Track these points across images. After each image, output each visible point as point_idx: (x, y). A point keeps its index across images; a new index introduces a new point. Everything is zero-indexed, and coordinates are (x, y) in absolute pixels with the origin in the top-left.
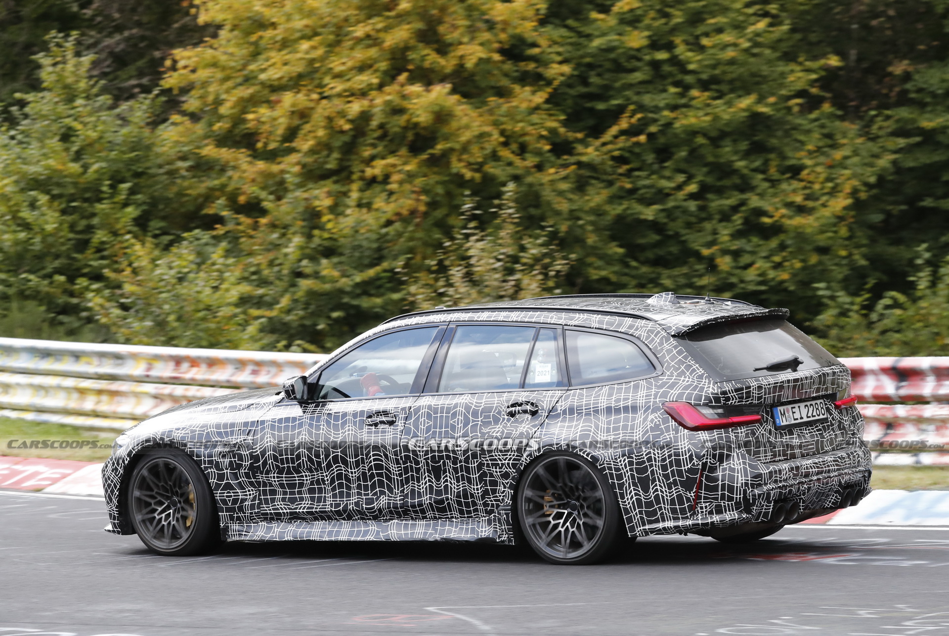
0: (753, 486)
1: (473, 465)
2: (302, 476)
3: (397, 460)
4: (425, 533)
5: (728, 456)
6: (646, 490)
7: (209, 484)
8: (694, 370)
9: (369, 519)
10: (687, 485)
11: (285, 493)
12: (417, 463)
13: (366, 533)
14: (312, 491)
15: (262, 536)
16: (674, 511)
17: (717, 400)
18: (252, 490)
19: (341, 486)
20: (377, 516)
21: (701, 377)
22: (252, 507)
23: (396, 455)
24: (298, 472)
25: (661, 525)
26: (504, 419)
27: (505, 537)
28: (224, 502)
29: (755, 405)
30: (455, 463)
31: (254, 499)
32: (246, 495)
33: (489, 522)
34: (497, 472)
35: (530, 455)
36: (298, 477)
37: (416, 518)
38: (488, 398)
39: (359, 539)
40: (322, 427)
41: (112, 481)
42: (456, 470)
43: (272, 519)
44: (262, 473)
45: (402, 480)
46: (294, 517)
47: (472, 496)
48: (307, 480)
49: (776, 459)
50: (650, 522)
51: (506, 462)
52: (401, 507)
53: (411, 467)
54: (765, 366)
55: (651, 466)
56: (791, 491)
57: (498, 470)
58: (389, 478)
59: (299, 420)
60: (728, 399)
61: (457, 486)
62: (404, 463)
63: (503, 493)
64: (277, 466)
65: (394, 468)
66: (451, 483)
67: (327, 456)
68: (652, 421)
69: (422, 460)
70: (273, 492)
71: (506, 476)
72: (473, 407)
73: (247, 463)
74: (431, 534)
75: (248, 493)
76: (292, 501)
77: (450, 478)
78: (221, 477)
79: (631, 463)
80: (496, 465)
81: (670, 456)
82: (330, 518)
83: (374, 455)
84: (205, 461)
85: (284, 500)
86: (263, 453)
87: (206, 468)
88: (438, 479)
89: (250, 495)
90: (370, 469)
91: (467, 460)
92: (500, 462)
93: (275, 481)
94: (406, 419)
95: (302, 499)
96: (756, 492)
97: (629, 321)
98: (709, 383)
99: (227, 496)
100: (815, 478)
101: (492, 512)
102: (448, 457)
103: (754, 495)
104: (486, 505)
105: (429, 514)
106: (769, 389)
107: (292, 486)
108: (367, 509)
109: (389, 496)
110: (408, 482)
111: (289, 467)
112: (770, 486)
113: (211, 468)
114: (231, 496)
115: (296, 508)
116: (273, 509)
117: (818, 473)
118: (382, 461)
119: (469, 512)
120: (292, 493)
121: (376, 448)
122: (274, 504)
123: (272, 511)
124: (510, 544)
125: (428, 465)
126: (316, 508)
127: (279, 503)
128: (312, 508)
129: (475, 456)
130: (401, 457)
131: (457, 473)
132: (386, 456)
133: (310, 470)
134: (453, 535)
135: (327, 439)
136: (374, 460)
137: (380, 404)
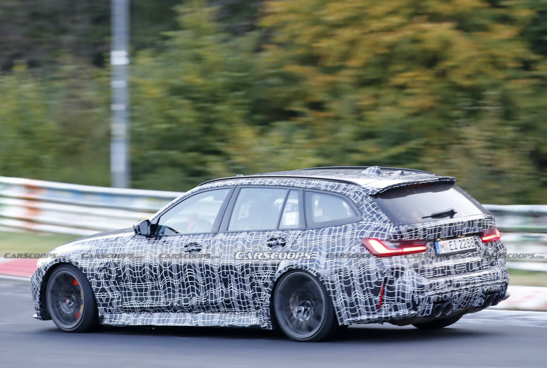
0: (418, 292)
1: (247, 278)
2: (146, 284)
3: (202, 274)
4: (219, 322)
5: (402, 273)
6: (350, 295)
7: (92, 288)
8: (381, 218)
9: (187, 312)
10: (375, 292)
11: (137, 295)
12: (214, 276)
13: (184, 320)
14: (152, 294)
15: (124, 322)
16: (367, 309)
17: (395, 237)
18: (118, 293)
19: (169, 290)
20: (191, 310)
21: (385, 222)
22: (118, 303)
23: (201, 270)
24: (144, 281)
25: (359, 318)
26: (265, 248)
27: (266, 325)
28: (101, 300)
29: (421, 241)
30: (236, 276)
31: (119, 299)
32: (114, 296)
33: (257, 315)
34: (261, 283)
35: (280, 272)
36: (144, 284)
37: (214, 312)
38: (257, 235)
39: (180, 325)
40: (158, 252)
41: (36, 286)
42: (236, 280)
43: (130, 311)
44: (123, 282)
45: (205, 287)
46: (143, 310)
47: (247, 298)
48: (149, 286)
49: (437, 275)
50: (353, 316)
51: (266, 276)
52: (205, 305)
53: (210, 279)
54: (430, 215)
55: (353, 279)
56: (446, 296)
57: (262, 281)
58: (197, 286)
59: (145, 248)
60: (402, 237)
61: (238, 291)
62: (207, 276)
63: (265, 296)
64: (132, 278)
65: (200, 279)
66: (234, 289)
67: (161, 271)
68: (354, 250)
69: (216, 274)
70: (130, 294)
71: (266, 285)
72: (247, 240)
73: (114, 275)
74: (223, 322)
76: (141, 300)
77: (233, 286)
78: (99, 284)
79: (340, 278)
80: (260, 278)
81: (364, 273)
82: (163, 311)
83: (188, 271)
84: (89, 274)
85: (136, 299)
86: (124, 269)
87: (90, 278)
88: (226, 286)
89: (116, 296)
90: (186, 280)
91: (243, 275)
92: (262, 276)
93: (131, 287)
94: (208, 248)
95: (146, 299)
96: (421, 297)
97: (344, 185)
98: (390, 226)
99: (103, 297)
100: (464, 287)
101: (259, 308)
102: (232, 273)
103: (419, 299)
104: (255, 304)
105: (222, 309)
106: (431, 230)
107: (141, 290)
108: (185, 305)
109: (197, 297)
110: (208, 289)
111: (138, 278)
112: (430, 293)
113: (93, 278)
114: (105, 297)
115: (143, 305)
116: (130, 305)
117: (466, 284)
118: (193, 275)
119: (245, 308)
120: (141, 295)
121: (189, 267)
122: (130, 302)
123: (130, 306)
124: (270, 329)
125: (220, 278)
126: (155, 305)
127: (133, 301)
128: (153, 305)
129: (247, 272)
130: (204, 272)
131: (237, 283)
132: (195, 272)
133: (151, 280)
134: (235, 323)
135: (161, 261)
136: (189, 274)
137: (193, 238)
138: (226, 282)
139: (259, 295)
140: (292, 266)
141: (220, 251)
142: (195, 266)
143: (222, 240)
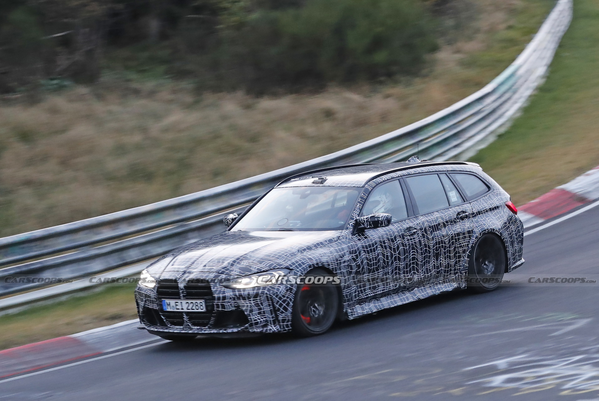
1: (452, 249)
2: (379, 272)
3: (422, 253)
4: (432, 292)
9: (405, 291)
12: (430, 252)
13: (407, 298)
18: (355, 287)
19: (396, 274)
22: (356, 296)
23: (421, 250)
24: (377, 270)
26: (458, 222)
27: (464, 285)
30: (445, 250)
31: (356, 292)
34: (461, 250)
35: (477, 237)
36: (377, 273)
39: (407, 302)
40: (386, 241)
41: (288, 297)
42: (445, 253)
45: (422, 264)
47: (450, 266)
51: (465, 244)
53: (427, 255)
58: (417, 264)
59: (374, 239)
61: (445, 262)
63: (462, 261)
64: (368, 269)
65: (420, 258)
66: (442, 261)
67: (392, 257)
69: (431, 250)
71: (465, 251)
73: (353, 270)
74: (435, 291)
75: (353, 289)
76: (374, 288)
77: (442, 258)
80: (461, 246)
83: (412, 252)
84: (339, 273)
85: (370, 288)
86: (362, 262)
88: (437, 259)
90: (410, 261)
91: (449, 247)
92: (462, 244)
94: (421, 229)
99: (347, 293)
101: (457, 273)
102: (442, 246)
104: (455, 270)
110: (424, 265)
111: (374, 268)
115: (376, 292)
116: (366, 295)
118: (415, 255)
121: (412, 248)
122: (365, 292)
123: (365, 297)
124: (465, 288)
125: (434, 253)
126: (386, 289)
127: (368, 291)
128: (384, 290)
129: (453, 243)
130: (423, 251)
131: (445, 255)
132: (417, 251)
133: (383, 268)
134: (445, 290)
135: (390, 248)
136: (412, 255)
137: (404, 224)
138: (437, 256)
139: (459, 261)
140: (485, 230)
142: (416, 247)
143: (427, 221)
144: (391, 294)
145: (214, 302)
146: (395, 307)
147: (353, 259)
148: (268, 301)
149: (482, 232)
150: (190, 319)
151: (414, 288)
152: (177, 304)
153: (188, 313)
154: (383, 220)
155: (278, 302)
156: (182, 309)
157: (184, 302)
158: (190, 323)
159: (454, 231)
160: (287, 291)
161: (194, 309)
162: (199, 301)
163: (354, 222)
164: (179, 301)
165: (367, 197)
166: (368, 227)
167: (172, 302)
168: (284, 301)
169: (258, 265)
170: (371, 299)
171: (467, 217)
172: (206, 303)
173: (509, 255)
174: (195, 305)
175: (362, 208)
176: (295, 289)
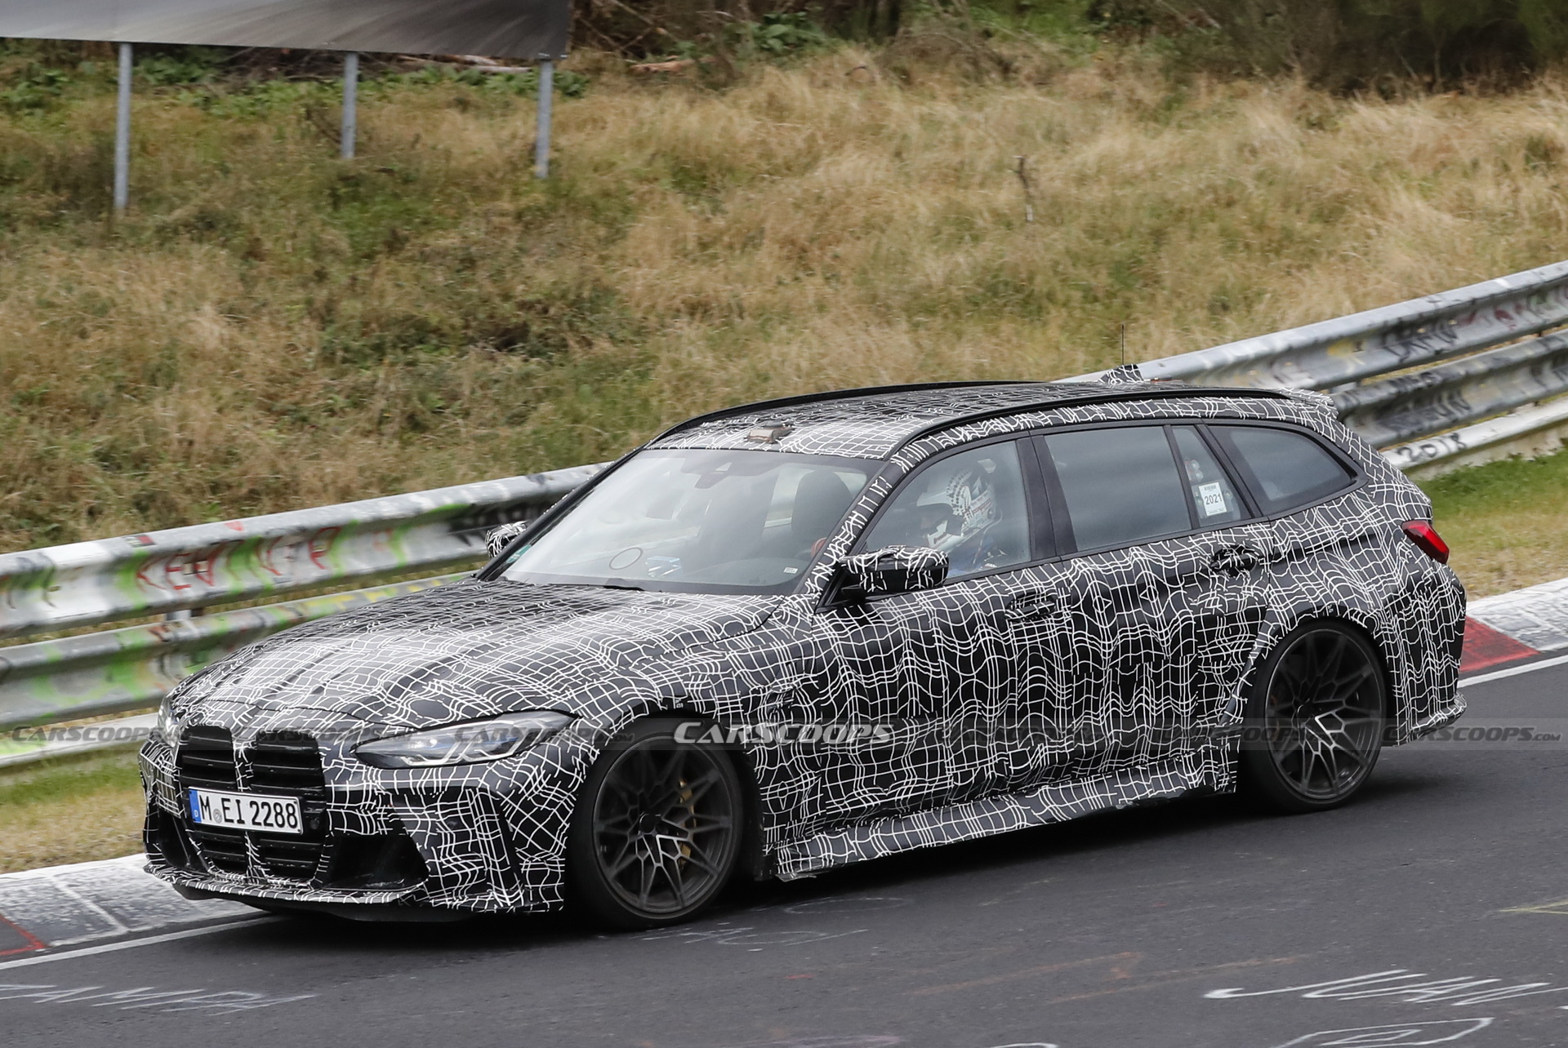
1: (1185, 665)
3: (1069, 675)
4: (1105, 799)
9: (1003, 793)
11: (870, 770)
12: (1099, 675)
13: (1008, 817)
14: (918, 757)
18: (811, 776)
20: (1020, 783)
22: (812, 806)
23: (1067, 666)
27: (1223, 782)
28: (776, 804)
30: (1157, 668)
31: (814, 792)
32: (801, 787)
33: (1198, 761)
34: (1218, 670)
35: (1277, 632)
37: (1081, 777)
38: (1182, 547)
40: (935, 636)
41: (553, 804)
42: (1157, 678)
43: (839, 824)
45: (1069, 711)
46: (888, 812)
51: (1234, 651)
52: (1070, 760)
53: (1089, 683)
55: (1421, 625)
57: (1221, 667)
58: (1050, 712)
61: (1157, 705)
62: (1079, 679)
63: (1223, 705)
65: (1061, 691)
66: (1147, 704)
67: (953, 687)
68: (1403, 554)
69: (1106, 669)
70: (848, 772)
71: (1232, 675)
74: (1115, 798)
75: (803, 782)
76: (885, 782)
77: (1147, 693)
78: (772, 758)
80: (1217, 659)
82: (938, 804)
83: (1031, 673)
85: (868, 782)
86: (840, 700)
88: (1127, 698)
89: (807, 784)
90: (1023, 699)
91: (1175, 660)
92: (1224, 653)
93: (854, 750)
94: (1071, 600)
95: (901, 776)
99: (782, 793)
102: (1148, 657)
107: (883, 755)
108: (1015, 772)
110: (1078, 714)
111: (884, 719)
114: (786, 792)
116: (851, 804)
118: (1043, 681)
119: (1165, 750)
120: (882, 768)
121: (1033, 659)
122: (850, 795)
123: (850, 809)
124: (1230, 791)
125: (1115, 679)
126: (931, 788)
127: (859, 792)
128: (922, 788)
129: (1188, 648)
130: (1075, 669)
131: (1158, 684)
132: (1051, 670)
133: (921, 718)
134: (1150, 793)
135: (950, 657)
136: (1031, 682)
137: (1011, 582)
138: (1127, 687)
139: (1211, 705)
140: (1311, 610)
141: (1106, 603)
142: (1050, 656)
143: (1098, 575)
144: (948, 803)
145: (330, 807)
146: (959, 844)
147: (809, 688)
148: (488, 810)
149: (1298, 616)
150: (264, 853)
151: (1040, 786)
152: (227, 804)
153: (257, 836)
154: (917, 569)
155: (519, 816)
156: (241, 821)
157: (246, 800)
158: (263, 866)
159: (1196, 610)
160: (552, 782)
161: (271, 825)
162: (284, 801)
163: (830, 571)
164: (233, 797)
165: (890, 491)
166: (873, 587)
167: (215, 797)
168: (541, 816)
169: (472, 698)
170: (872, 817)
171: (1248, 565)
172: (303, 806)
173: (1402, 690)
174: (273, 813)
175: (864, 527)
176: (578, 778)
